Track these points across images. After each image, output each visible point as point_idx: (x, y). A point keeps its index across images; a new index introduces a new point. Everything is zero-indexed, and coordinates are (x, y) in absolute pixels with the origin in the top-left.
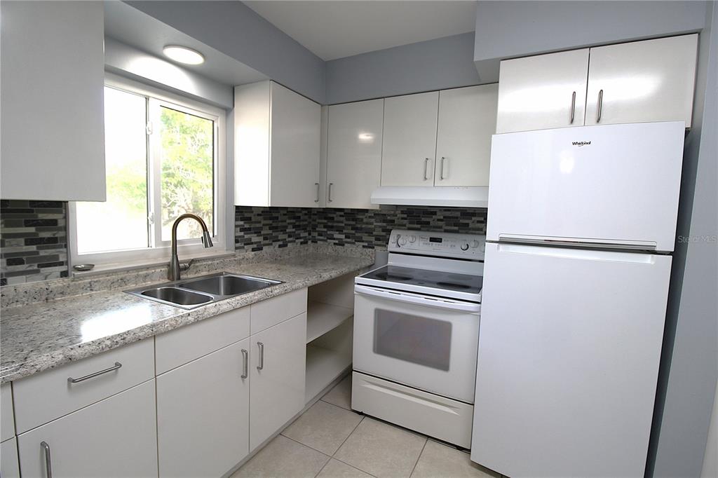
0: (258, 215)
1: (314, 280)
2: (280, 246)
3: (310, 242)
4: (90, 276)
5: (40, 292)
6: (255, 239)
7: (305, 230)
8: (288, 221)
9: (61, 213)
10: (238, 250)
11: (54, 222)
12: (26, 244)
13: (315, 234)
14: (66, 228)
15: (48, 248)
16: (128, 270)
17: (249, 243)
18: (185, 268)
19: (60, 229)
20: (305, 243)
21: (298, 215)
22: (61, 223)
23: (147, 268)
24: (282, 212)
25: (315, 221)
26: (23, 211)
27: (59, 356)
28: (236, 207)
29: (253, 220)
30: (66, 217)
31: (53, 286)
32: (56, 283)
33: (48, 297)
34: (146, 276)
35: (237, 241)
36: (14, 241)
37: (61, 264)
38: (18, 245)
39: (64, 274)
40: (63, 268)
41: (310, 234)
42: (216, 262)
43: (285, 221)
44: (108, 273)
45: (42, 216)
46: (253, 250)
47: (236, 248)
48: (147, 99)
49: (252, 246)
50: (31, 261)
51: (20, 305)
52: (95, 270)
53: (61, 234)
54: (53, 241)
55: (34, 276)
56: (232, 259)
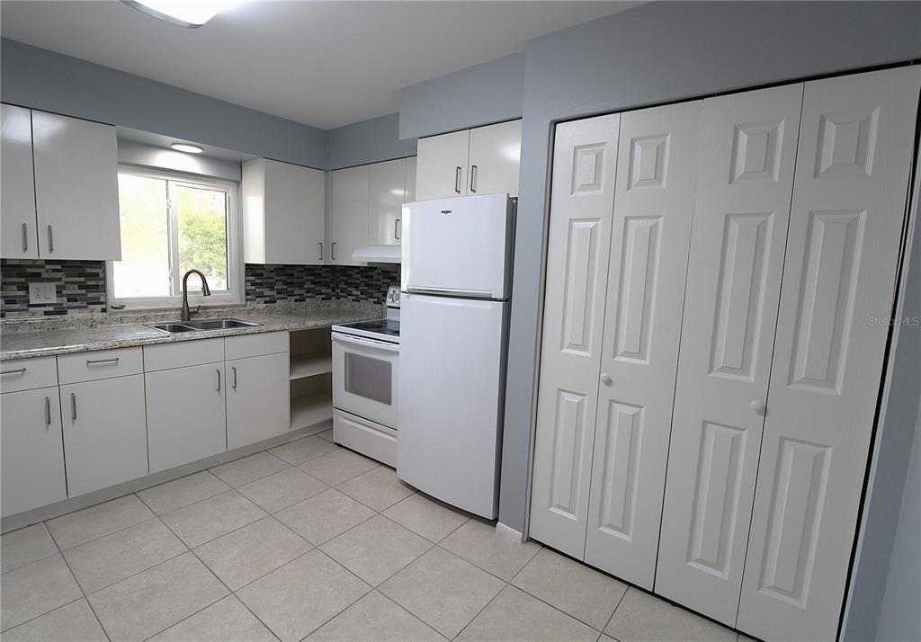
0: (271, 272)
1: (295, 325)
2: (296, 301)
3: (334, 298)
4: (121, 312)
5: (87, 320)
6: (267, 292)
7: (327, 286)
8: (305, 278)
9: (101, 268)
10: (248, 302)
11: (97, 274)
12: (79, 289)
13: (339, 291)
14: (104, 279)
15: (93, 292)
16: (149, 311)
17: (261, 295)
18: (195, 313)
19: (100, 279)
20: (328, 298)
21: (317, 272)
22: (101, 275)
23: (165, 310)
24: (298, 269)
25: (337, 278)
26: (77, 267)
27: (81, 346)
28: (247, 265)
29: (265, 275)
30: (104, 272)
31: (95, 317)
32: (98, 315)
33: (92, 324)
34: (163, 317)
35: (247, 294)
36: (71, 286)
37: (102, 303)
38: (74, 289)
39: (104, 310)
40: (103, 306)
41: (333, 291)
42: (225, 310)
43: (302, 278)
44: (134, 312)
45: (88, 270)
46: (265, 302)
47: (247, 300)
48: (167, 181)
49: (264, 299)
50: (82, 300)
51: (74, 328)
52: (125, 309)
53: (101, 283)
54: (96, 287)
55: (84, 310)
56: (242, 308)
